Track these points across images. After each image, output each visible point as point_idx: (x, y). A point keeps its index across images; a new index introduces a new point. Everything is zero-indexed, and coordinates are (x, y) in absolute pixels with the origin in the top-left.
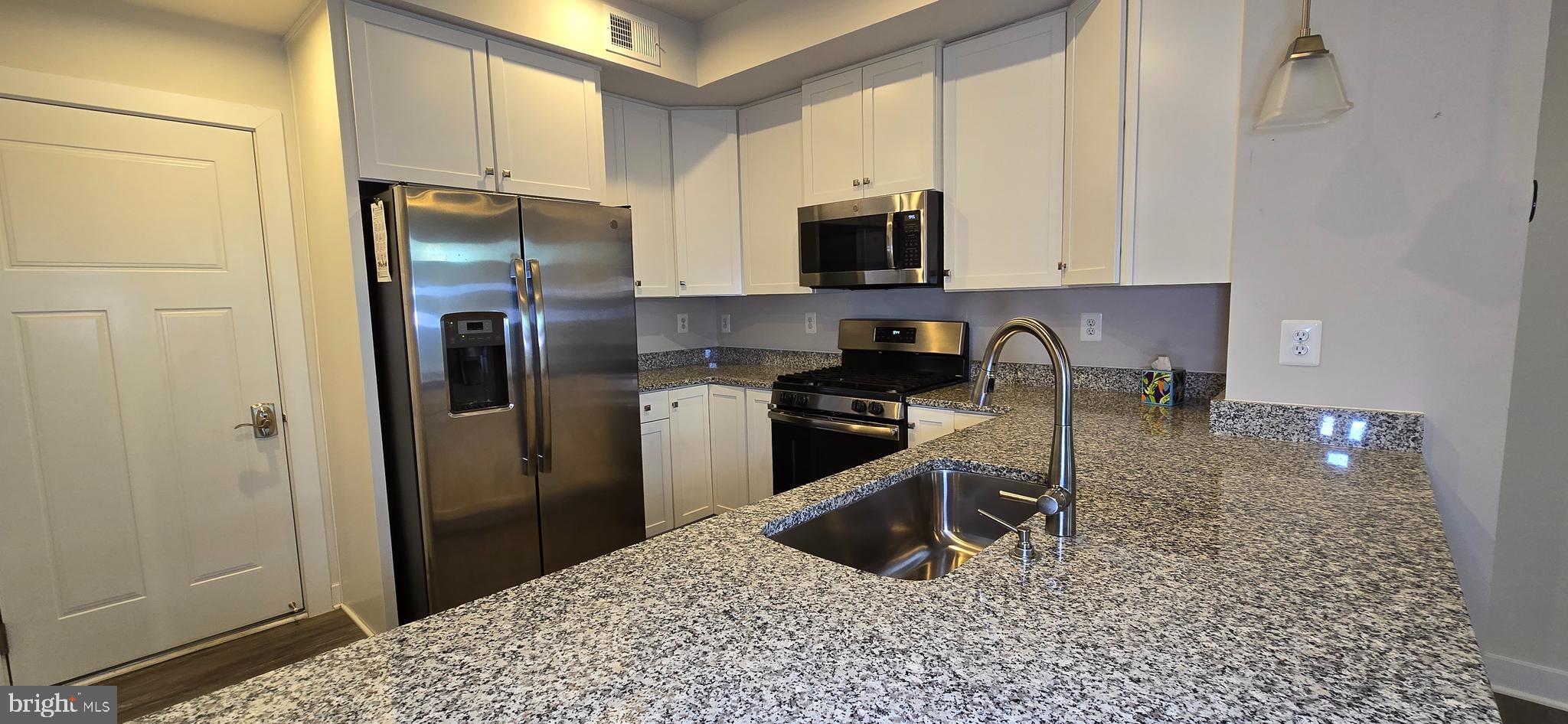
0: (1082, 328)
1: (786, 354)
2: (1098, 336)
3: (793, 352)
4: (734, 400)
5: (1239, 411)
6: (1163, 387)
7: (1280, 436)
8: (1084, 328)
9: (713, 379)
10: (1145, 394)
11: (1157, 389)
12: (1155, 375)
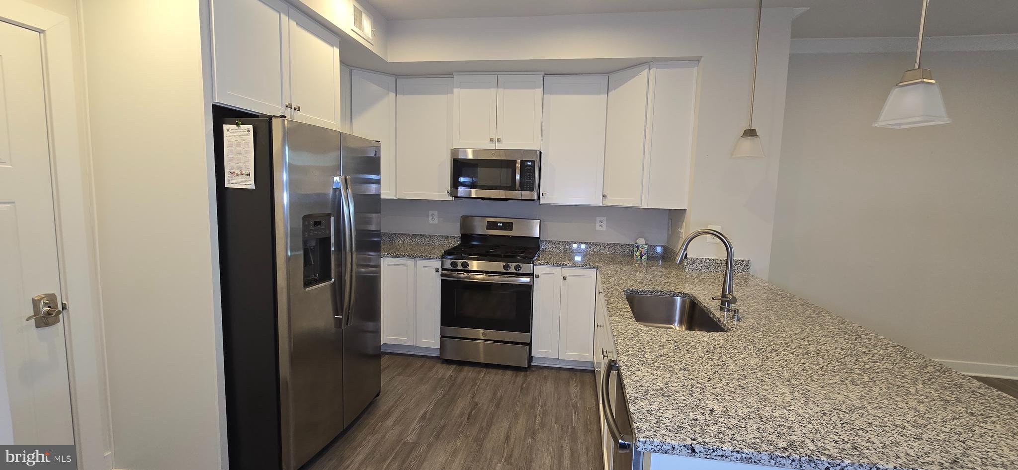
0: (597, 224)
1: (415, 236)
2: (604, 228)
3: (421, 235)
4: (406, 267)
5: (694, 261)
6: (644, 251)
7: (708, 270)
8: (598, 224)
9: (388, 254)
10: (636, 255)
11: (641, 253)
12: (640, 246)
